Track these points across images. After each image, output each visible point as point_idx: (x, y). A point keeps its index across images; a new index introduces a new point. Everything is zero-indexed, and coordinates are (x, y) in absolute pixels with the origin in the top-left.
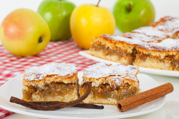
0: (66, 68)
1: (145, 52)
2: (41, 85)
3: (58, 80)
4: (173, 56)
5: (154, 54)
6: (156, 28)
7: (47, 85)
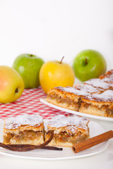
0: (35, 119)
1: (87, 102)
2: (17, 132)
3: (29, 129)
4: (107, 106)
5: (94, 104)
6: (102, 80)
7: (21, 133)
